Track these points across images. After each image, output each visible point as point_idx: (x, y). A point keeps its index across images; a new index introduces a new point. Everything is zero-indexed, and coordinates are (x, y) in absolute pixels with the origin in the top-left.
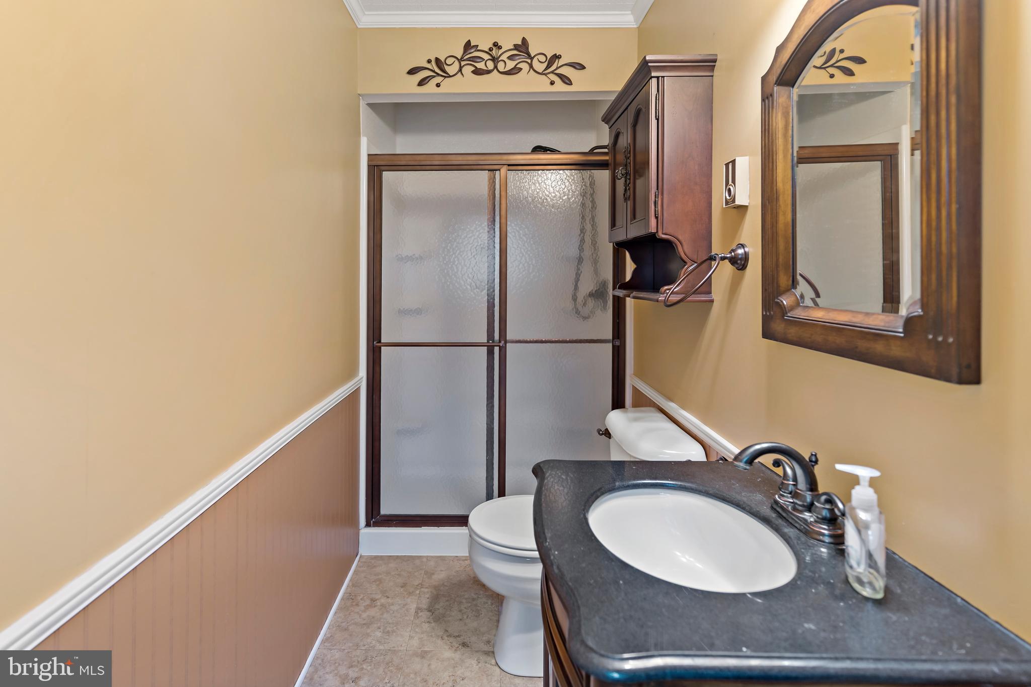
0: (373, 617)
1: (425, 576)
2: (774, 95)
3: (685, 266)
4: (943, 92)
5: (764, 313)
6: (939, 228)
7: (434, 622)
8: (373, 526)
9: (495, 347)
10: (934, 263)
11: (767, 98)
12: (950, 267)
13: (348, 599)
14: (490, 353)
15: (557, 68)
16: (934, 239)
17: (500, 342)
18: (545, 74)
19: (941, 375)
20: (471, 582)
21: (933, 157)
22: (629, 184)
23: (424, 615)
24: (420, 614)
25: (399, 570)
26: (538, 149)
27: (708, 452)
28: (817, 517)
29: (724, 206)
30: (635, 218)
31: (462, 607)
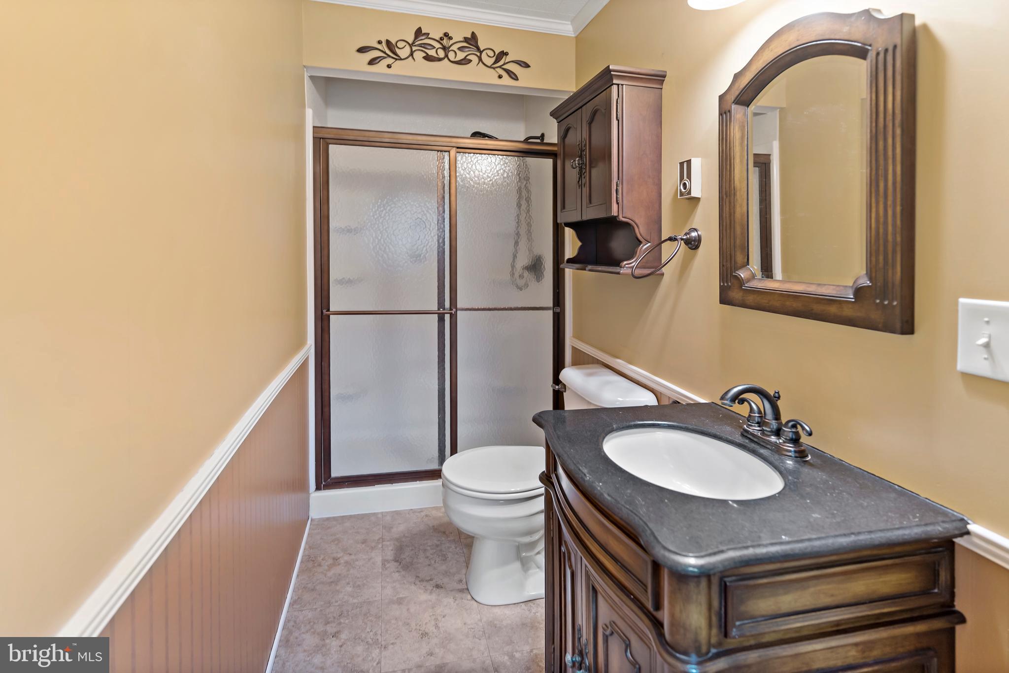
0: (340, 575)
1: (384, 531)
2: (732, 112)
3: (640, 244)
4: (890, 125)
5: (722, 284)
6: (886, 223)
7: (403, 570)
8: (324, 489)
9: (446, 315)
10: (881, 248)
11: (724, 113)
12: (894, 252)
13: (308, 561)
14: (441, 319)
15: (504, 64)
16: (881, 231)
17: (451, 309)
18: (494, 68)
19: (887, 328)
20: (431, 531)
21: (881, 172)
22: (585, 173)
23: (393, 566)
24: (387, 566)
25: (356, 528)
26: (476, 135)
27: (659, 399)
28: (786, 439)
29: (679, 197)
30: (590, 202)
31: (428, 554)
